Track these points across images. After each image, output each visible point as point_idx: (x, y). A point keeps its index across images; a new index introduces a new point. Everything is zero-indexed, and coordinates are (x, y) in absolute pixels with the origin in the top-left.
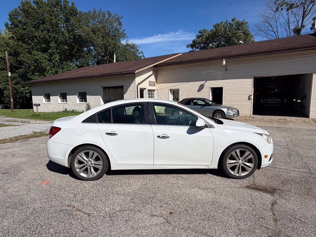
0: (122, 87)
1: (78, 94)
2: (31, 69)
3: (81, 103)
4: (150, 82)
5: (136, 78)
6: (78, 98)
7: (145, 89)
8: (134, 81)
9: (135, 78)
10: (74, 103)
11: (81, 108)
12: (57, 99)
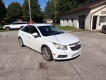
0: (85, 16)
1: (71, 19)
3: (72, 23)
4: (102, 12)
7: (98, 16)
10: (70, 23)
11: (71, 25)
12: (66, 21)
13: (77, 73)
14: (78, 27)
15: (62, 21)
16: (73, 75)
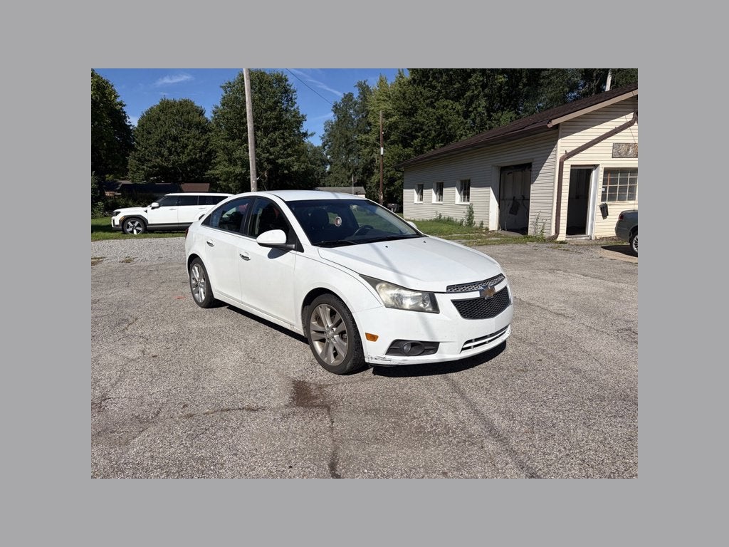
0: (529, 166)
1: (459, 183)
2: (430, 137)
3: (463, 203)
4: (616, 146)
5: (560, 141)
6: (460, 193)
7: (596, 166)
8: (554, 149)
9: (557, 140)
10: (452, 203)
11: (460, 215)
12: (431, 195)
13: (492, 430)
14: (493, 225)
15: (410, 196)
16: (470, 439)
